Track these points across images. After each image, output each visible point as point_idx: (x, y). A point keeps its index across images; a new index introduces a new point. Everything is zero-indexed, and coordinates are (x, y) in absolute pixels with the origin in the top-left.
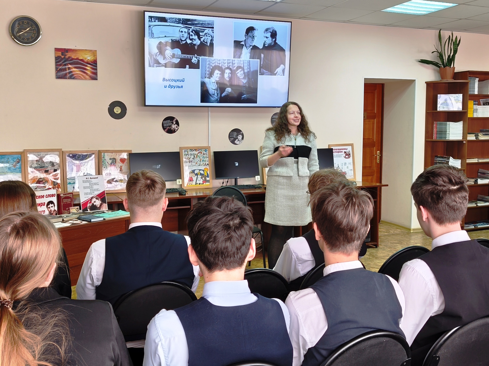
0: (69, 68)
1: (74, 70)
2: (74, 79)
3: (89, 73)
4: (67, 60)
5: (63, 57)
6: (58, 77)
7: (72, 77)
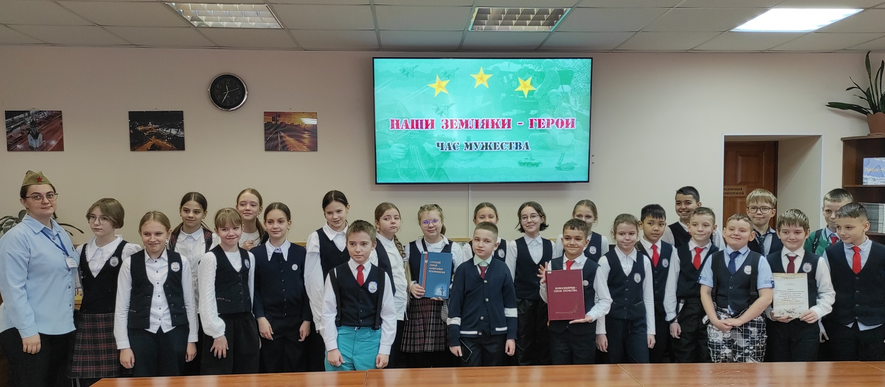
0: (281, 137)
1: (288, 138)
2: (287, 150)
3: (306, 141)
4: (278, 126)
5: (274, 123)
6: (268, 149)
7: (285, 148)
